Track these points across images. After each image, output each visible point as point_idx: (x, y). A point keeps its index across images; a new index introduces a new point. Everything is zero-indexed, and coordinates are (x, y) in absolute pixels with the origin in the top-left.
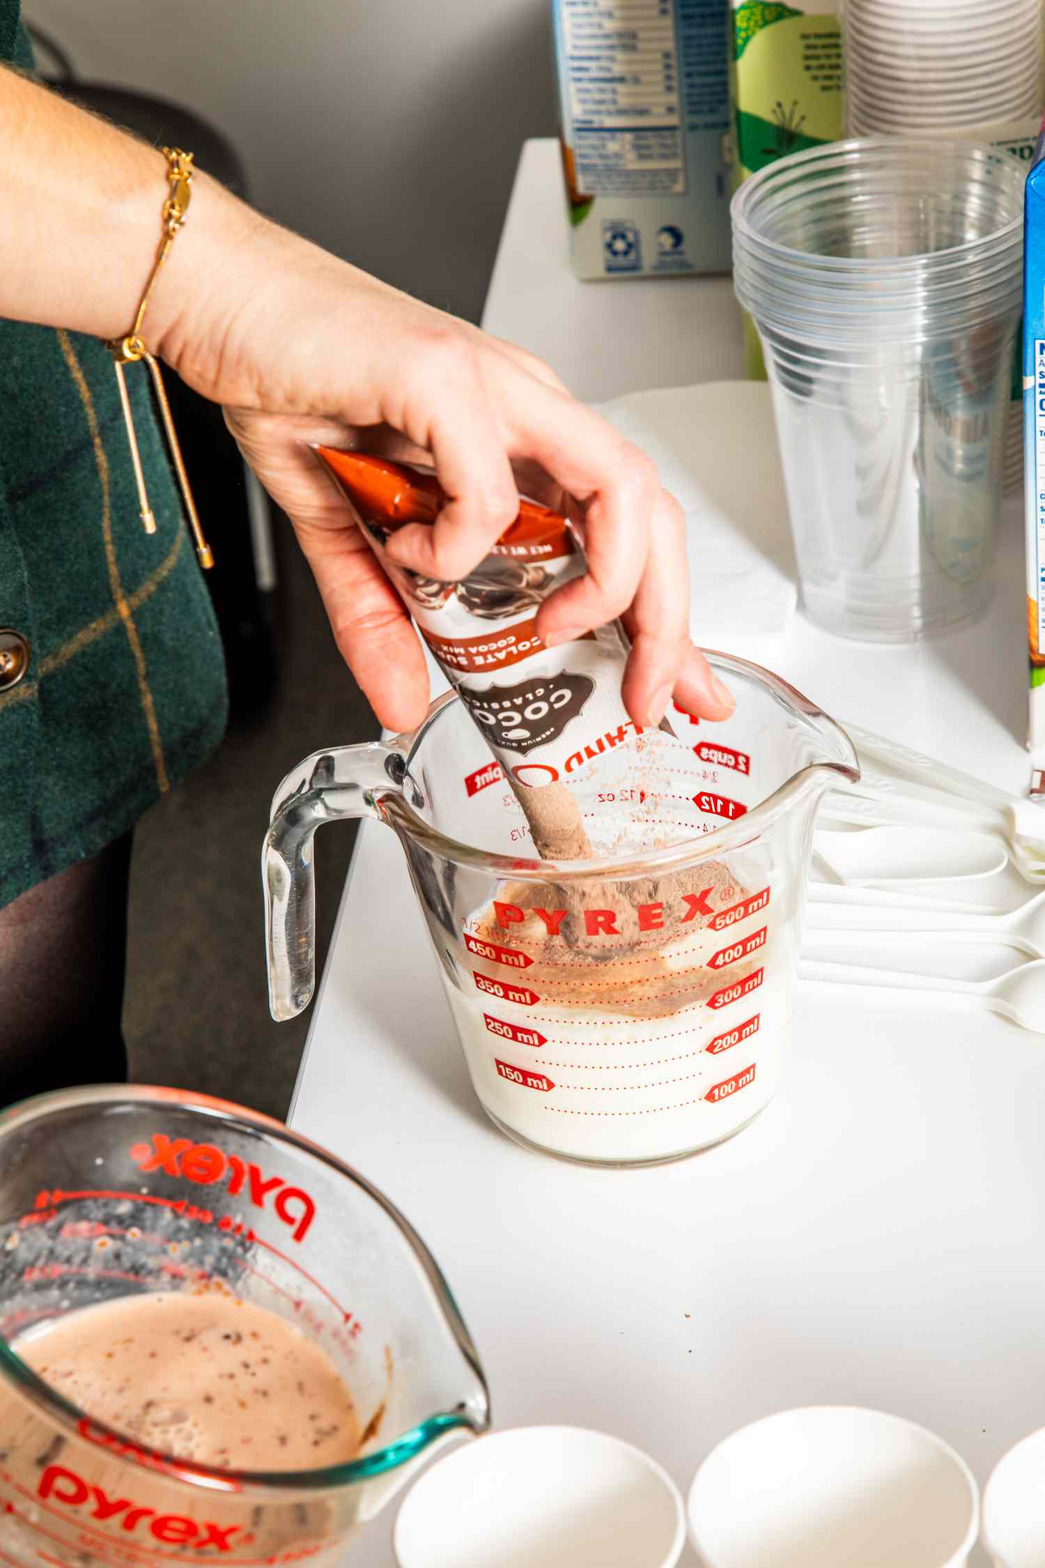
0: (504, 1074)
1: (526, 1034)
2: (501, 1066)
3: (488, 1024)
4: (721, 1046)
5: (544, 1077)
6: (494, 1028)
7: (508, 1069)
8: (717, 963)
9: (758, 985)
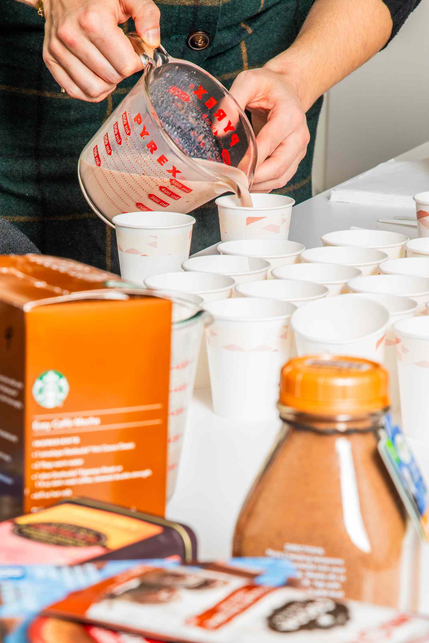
0: (94, 150)
1: (109, 148)
2: (96, 148)
3: (105, 136)
4: (140, 207)
5: (100, 161)
6: (105, 138)
7: (96, 150)
8: (162, 189)
9: (164, 206)
